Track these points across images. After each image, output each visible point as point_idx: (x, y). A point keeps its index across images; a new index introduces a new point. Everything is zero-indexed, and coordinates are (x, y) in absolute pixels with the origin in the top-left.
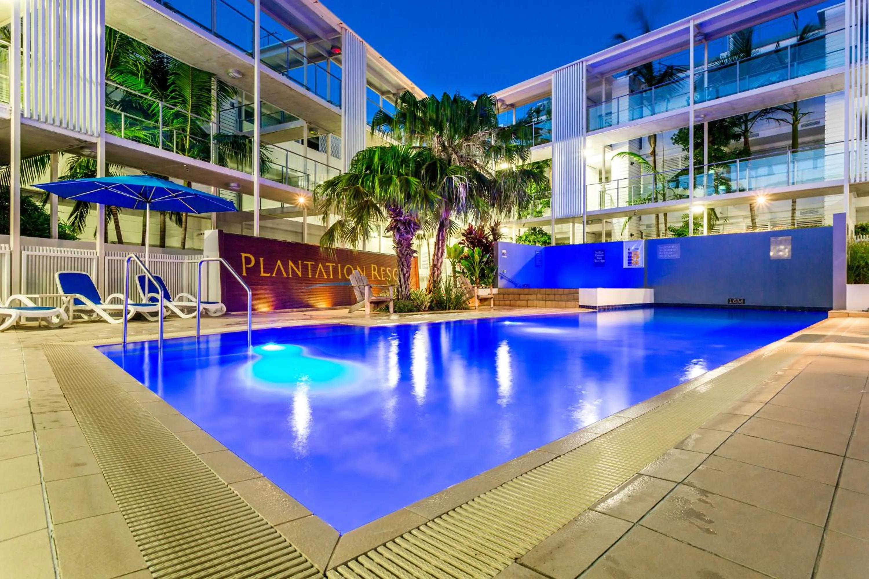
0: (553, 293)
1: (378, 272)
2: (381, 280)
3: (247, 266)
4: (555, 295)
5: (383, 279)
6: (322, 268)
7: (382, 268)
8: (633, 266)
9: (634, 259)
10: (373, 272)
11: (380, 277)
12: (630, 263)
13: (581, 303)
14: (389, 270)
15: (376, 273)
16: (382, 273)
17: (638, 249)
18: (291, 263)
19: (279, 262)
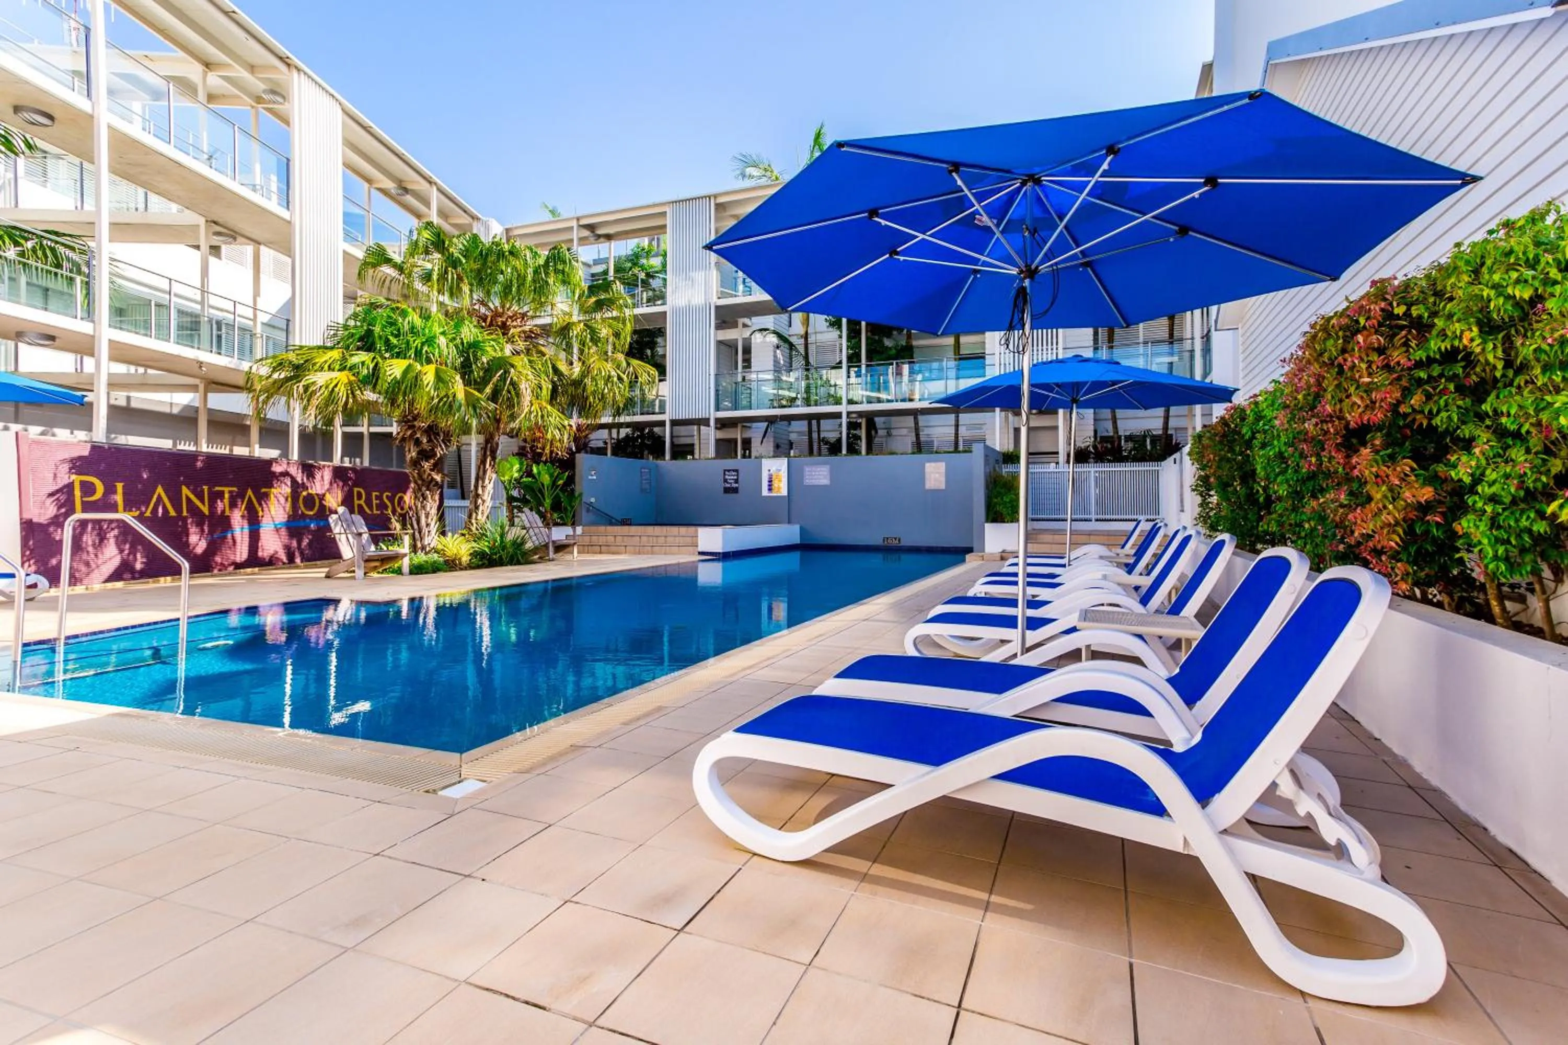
0: (664, 533)
1: (365, 502)
2: (373, 515)
3: (85, 499)
4: (666, 537)
5: (375, 512)
6: (253, 497)
7: (374, 494)
8: (773, 494)
9: (775, 484)
10: (356, 502)
11: (371, 509)
12: (770, 490)
13: (700, 549)
14: (387, 496)
15: (362, 502)
16: (375, 502)
17: (780, 470)
18: (185, 491)
19: (160, 490)
